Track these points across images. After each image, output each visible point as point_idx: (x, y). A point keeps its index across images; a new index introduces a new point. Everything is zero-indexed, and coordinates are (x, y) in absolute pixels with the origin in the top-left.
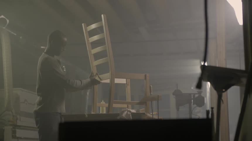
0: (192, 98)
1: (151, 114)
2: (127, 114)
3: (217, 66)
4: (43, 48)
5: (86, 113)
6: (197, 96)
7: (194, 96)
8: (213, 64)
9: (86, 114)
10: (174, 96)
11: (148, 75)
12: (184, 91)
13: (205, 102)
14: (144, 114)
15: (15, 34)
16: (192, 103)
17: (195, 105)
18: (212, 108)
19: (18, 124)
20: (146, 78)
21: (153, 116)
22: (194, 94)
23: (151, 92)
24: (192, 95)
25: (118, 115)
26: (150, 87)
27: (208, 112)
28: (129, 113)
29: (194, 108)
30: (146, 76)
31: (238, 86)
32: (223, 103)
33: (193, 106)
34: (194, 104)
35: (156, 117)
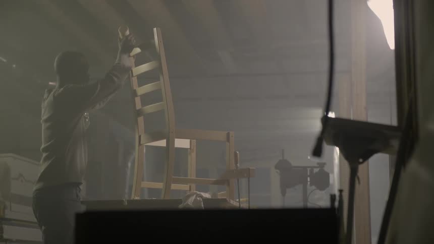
0: (309, 174)
1: (237, 202)
2: (195, 200)
3: (352, 119)
4: (51, 85)
5: (125, 198)
6: (316, 170)
7: (311, 171)
8: (344, 115)
9: (124, 200)
10: (278, 171)
11: (232, 133)
12: (294, 163)
13: (331, 181)
14: (225, 200)
15: (5, 61)
16: (309, 183)
17: (314, 187)
18: (341, 191)
19: (7, 217)
20: (228, 139)
21: (240, 204)
22: (312, 168)
23: (236, 162)
24: (309, 169)
25: (180, 202)
26: (236, 155)
27: (333, 198)
28: (198, 199)
29: (312, 192)
30: (228, 134)
31: (387, 153)
32: (359, 183)
33: (310, 188)
34: (311, 185)
35: (245, 206)
